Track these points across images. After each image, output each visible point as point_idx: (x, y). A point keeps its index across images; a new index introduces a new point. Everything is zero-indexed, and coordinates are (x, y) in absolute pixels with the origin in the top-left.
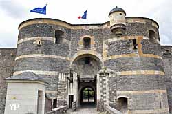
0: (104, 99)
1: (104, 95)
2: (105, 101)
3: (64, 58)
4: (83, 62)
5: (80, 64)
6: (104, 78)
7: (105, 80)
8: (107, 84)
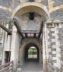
0: (54, 58)
1: (54, 52)
2: (55, 61)
3: (5, 8)
4: (28, 18)
5: (24, 20)
6: (52, 30)
7: (53, 32)
8: (57, 37)
